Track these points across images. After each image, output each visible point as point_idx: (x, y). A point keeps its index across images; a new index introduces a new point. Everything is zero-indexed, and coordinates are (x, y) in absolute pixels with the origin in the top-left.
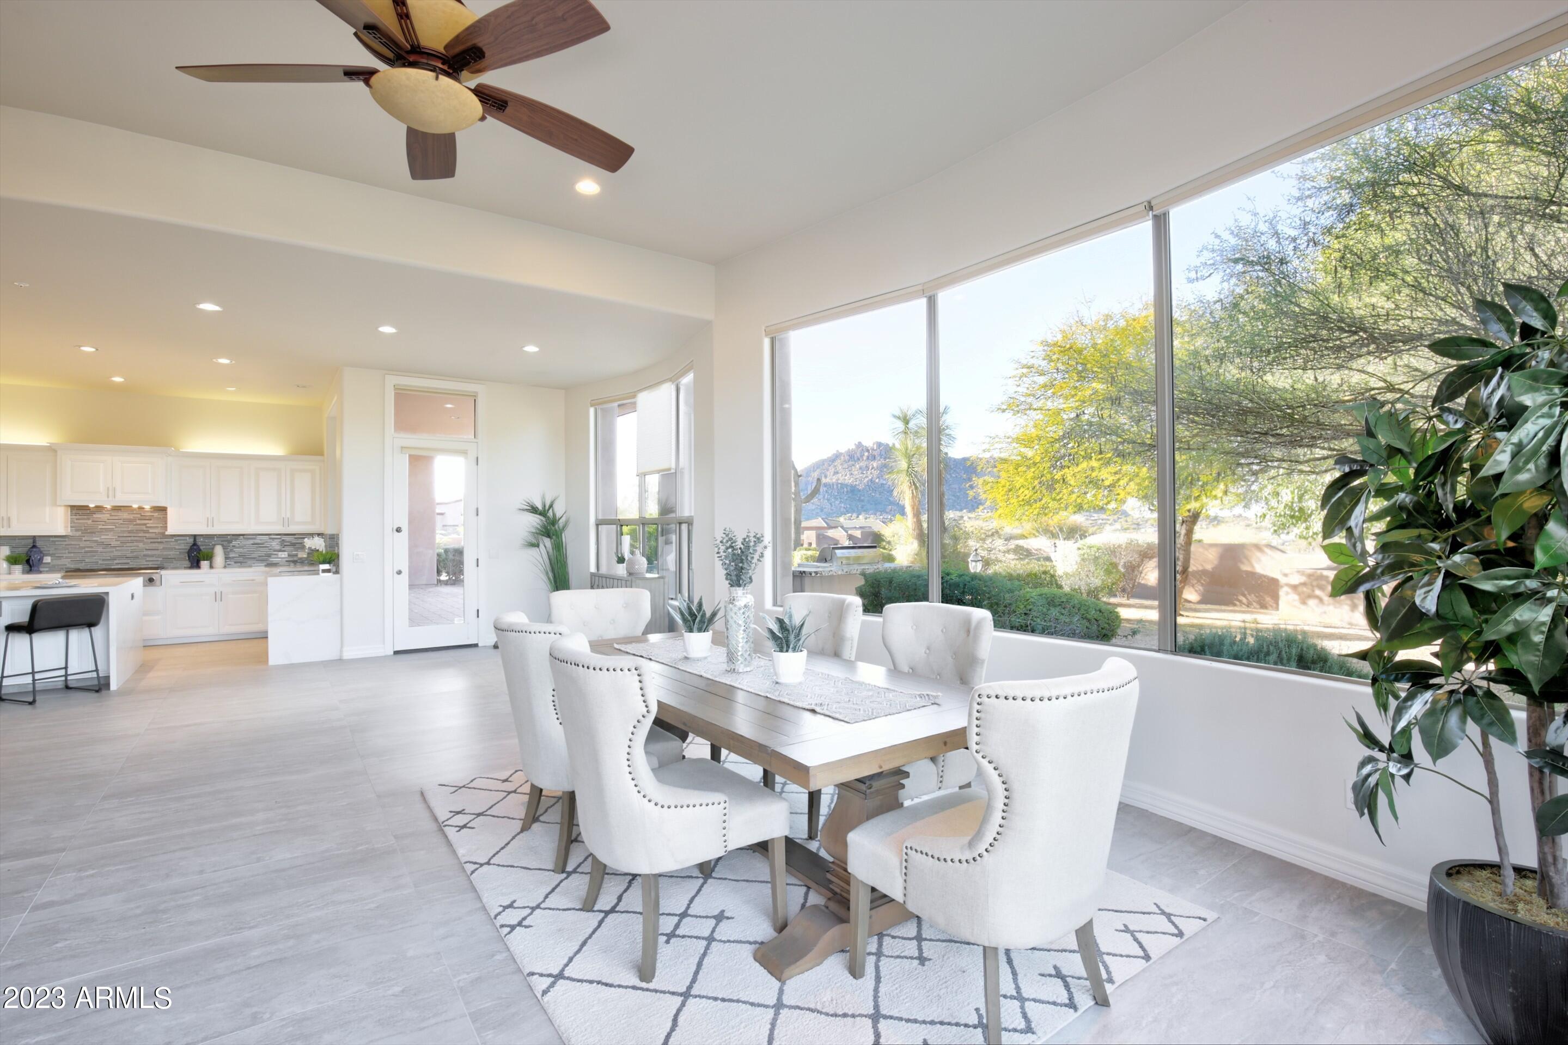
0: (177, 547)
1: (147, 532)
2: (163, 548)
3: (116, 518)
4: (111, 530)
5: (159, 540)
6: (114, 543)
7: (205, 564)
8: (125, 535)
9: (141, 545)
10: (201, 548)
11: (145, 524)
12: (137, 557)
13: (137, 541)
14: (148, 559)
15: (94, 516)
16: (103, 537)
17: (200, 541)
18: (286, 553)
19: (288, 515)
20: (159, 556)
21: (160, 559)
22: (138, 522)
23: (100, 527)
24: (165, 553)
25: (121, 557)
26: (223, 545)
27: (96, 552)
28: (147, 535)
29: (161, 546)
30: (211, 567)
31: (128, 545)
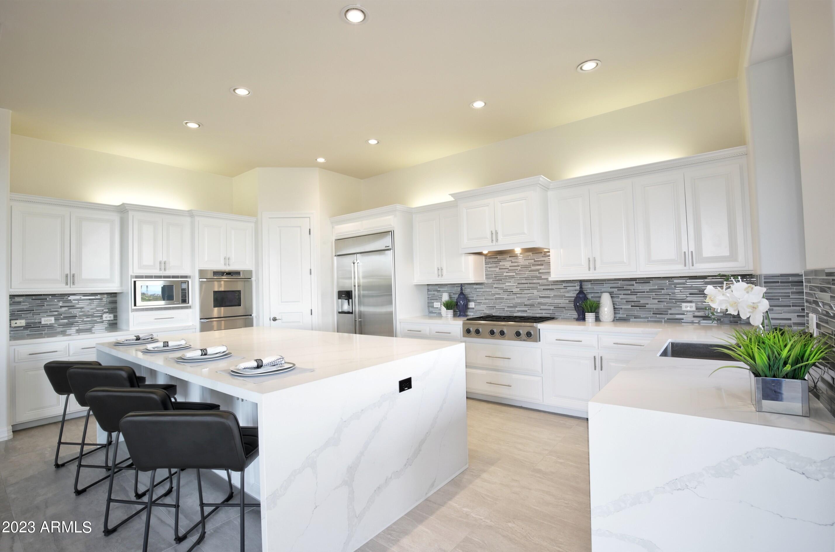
0: (567, 295)
1: (540, 278)
2: (555, 296)
3: (516, 264)
4: (512, 277)
5: (550, 287)
6: (515, 290)
7: (590, 317)
8: (523, 282)
9: (535, 292)
10: (589, 296)
11: (538, 270)
12: (532, 305)
13: (533, 288)
14: (542, 307)
15: (501, 263)
16: (507, 284)
17: (587, 287)
18: (693, 305)
19: (692, 248)
20: (551, 304)
21: (552, 308)
22: (533, 268)
23: (505, 274)
24: (556, 301)
25: (521, 304)
26: (611, 293)
27: (503, 299)
28: (540, 281)
29: (552, 294)
30: (598, 319)
31: (526, 292)
